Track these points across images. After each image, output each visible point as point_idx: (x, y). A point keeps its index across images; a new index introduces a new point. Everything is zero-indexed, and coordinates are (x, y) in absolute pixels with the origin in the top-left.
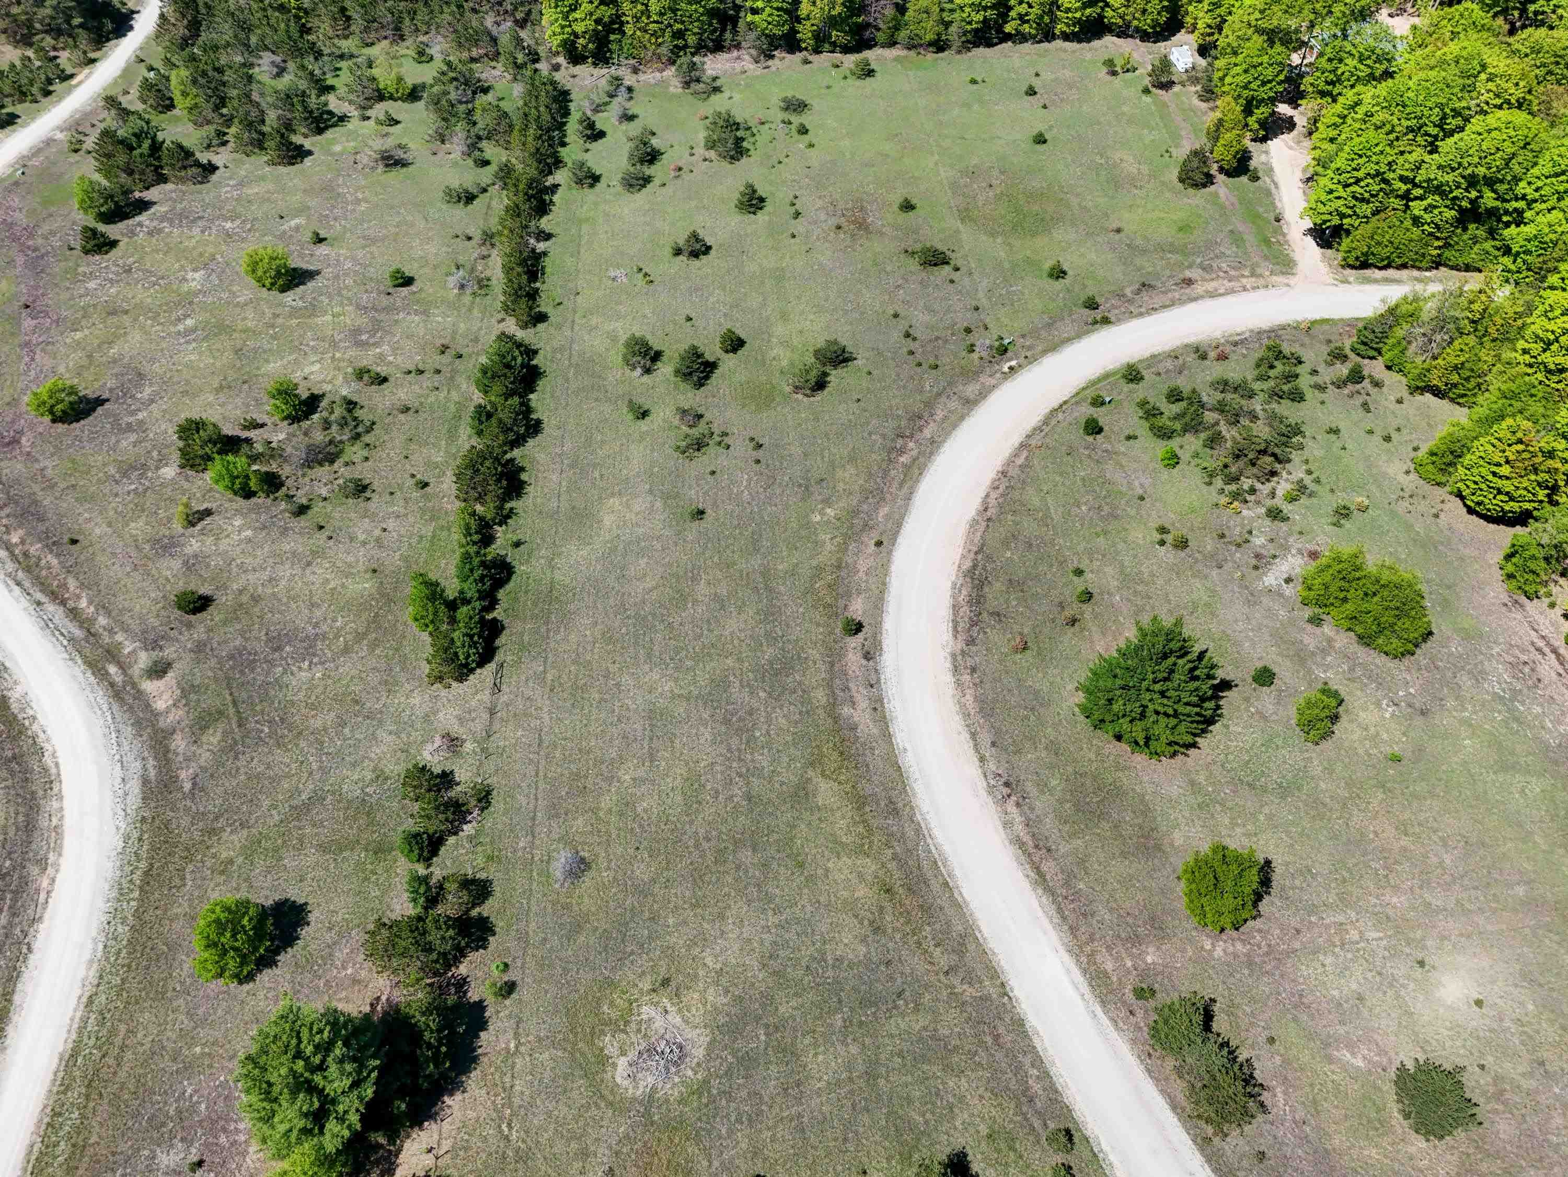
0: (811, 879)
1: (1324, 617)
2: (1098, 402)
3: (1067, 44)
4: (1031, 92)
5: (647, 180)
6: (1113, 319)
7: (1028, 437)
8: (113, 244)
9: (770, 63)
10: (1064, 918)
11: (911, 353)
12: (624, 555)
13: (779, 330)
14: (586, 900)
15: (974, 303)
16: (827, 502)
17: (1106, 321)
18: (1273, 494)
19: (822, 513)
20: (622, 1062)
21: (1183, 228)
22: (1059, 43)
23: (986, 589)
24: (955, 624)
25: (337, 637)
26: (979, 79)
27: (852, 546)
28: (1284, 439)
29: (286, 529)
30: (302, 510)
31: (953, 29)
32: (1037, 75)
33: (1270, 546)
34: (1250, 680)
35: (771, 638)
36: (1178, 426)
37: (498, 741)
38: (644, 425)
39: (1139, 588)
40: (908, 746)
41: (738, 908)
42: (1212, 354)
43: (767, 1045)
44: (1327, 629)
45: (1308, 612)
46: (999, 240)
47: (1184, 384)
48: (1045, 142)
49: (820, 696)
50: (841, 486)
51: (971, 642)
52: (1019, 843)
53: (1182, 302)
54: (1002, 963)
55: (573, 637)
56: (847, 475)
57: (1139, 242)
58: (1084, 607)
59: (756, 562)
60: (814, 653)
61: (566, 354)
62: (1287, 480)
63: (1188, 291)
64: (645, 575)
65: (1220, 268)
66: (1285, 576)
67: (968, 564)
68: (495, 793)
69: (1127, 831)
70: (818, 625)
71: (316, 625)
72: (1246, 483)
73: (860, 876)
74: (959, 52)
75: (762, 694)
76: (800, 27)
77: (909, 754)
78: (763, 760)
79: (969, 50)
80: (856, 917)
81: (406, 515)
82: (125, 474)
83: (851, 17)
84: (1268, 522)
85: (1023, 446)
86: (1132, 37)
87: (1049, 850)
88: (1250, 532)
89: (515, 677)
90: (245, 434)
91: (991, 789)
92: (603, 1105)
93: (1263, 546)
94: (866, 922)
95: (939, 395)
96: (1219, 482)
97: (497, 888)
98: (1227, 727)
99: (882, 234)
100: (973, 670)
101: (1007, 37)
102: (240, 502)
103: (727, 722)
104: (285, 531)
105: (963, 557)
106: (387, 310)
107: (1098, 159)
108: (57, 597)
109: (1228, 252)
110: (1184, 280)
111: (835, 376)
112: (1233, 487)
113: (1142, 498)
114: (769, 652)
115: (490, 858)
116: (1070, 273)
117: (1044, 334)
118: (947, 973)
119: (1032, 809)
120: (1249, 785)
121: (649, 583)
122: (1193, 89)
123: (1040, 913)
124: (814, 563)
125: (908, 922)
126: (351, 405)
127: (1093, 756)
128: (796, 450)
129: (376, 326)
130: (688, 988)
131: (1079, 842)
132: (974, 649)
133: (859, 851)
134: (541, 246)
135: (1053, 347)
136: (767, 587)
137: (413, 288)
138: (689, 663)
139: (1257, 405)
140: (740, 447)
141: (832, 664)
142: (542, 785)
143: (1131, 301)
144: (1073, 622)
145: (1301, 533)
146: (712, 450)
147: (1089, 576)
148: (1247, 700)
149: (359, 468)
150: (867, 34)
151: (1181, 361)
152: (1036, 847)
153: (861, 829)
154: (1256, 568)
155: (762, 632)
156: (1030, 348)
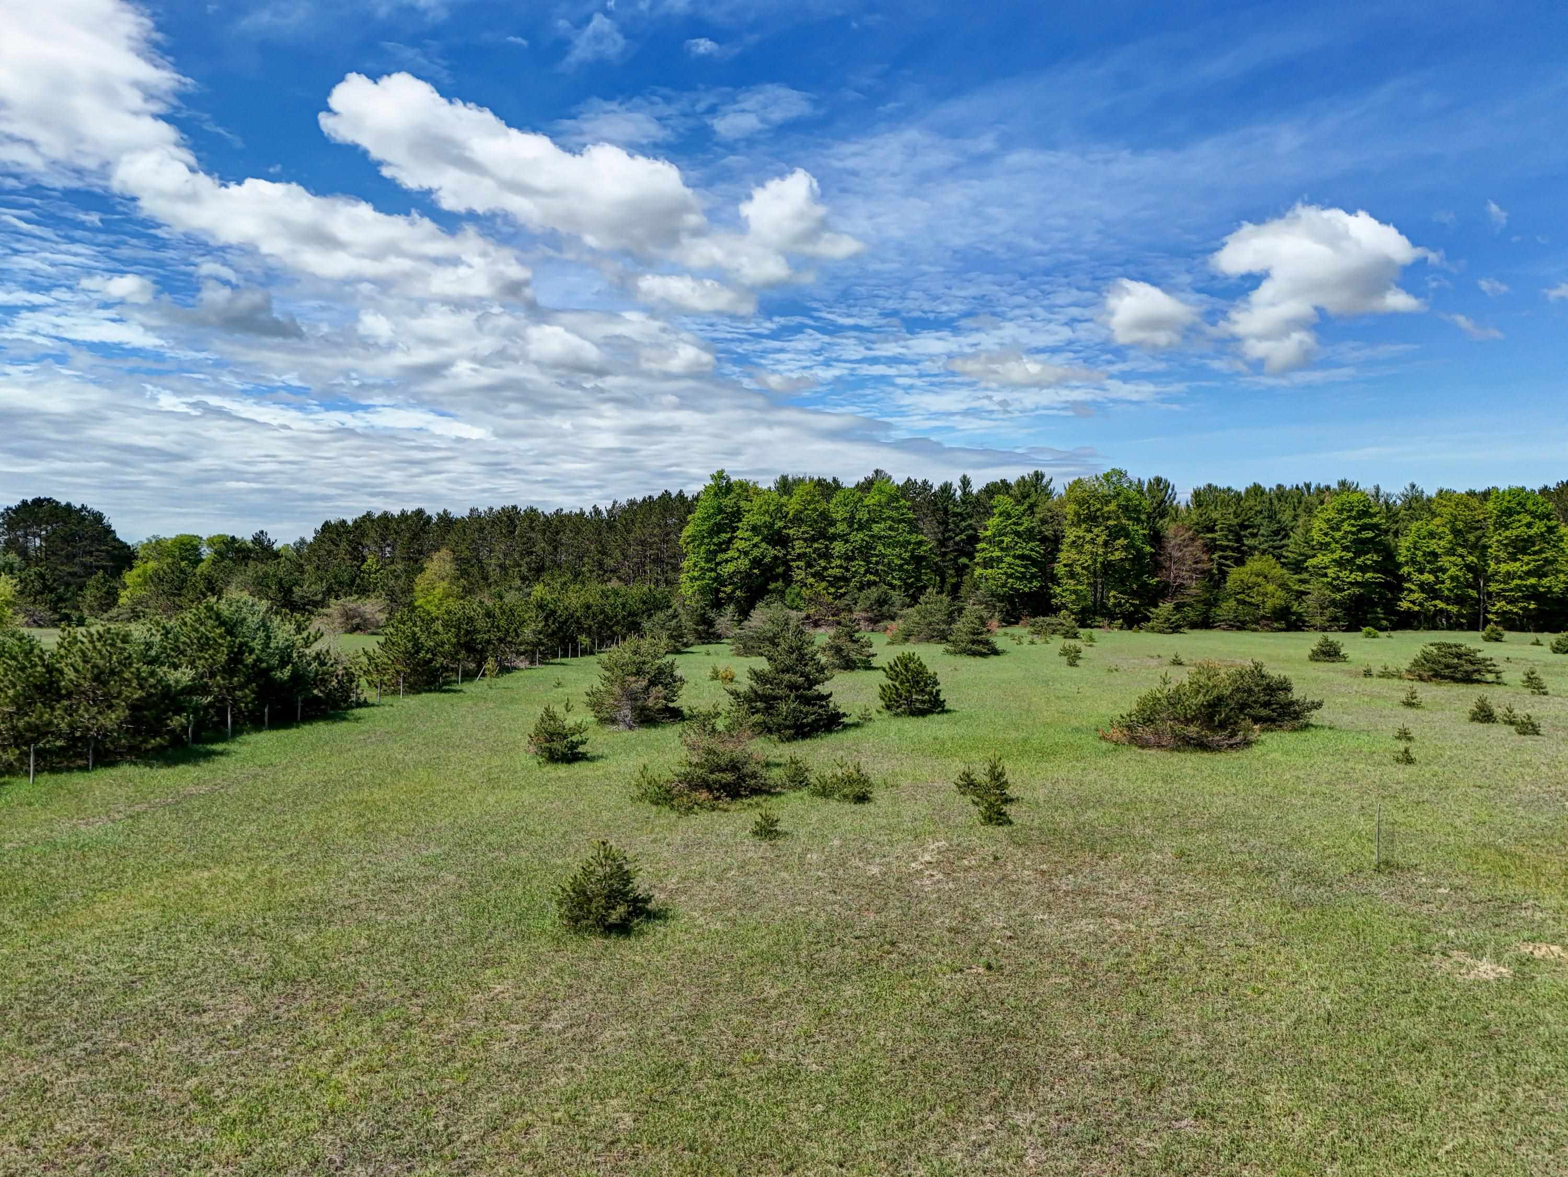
38: (562, 771)
76: (1056, 587)
101: (1406, 620)
146: (787, 803)
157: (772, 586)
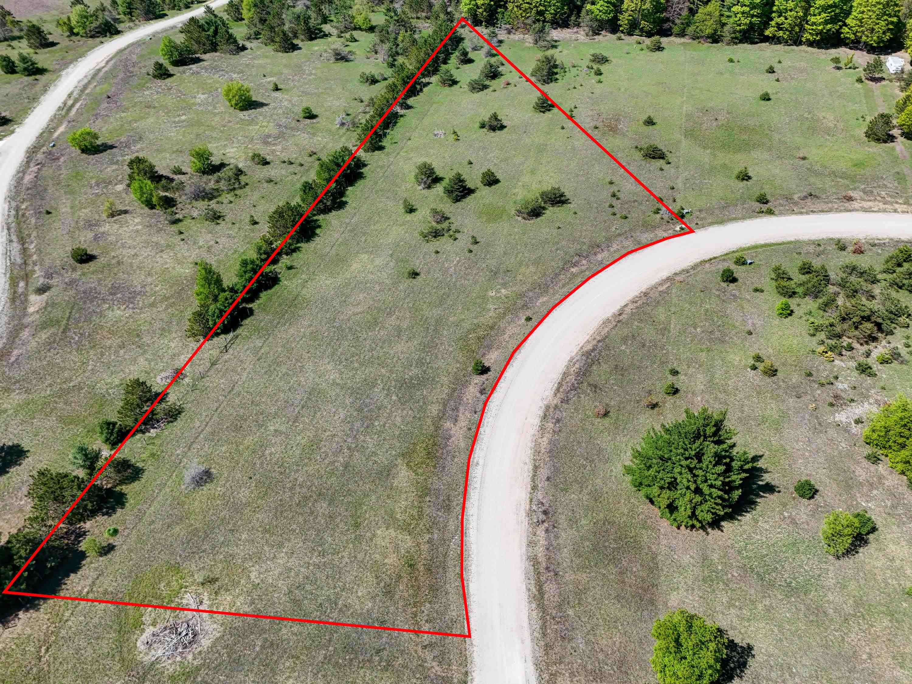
0: (358, 539)
1: (883, 458)
2: (741, 262)
3: (810, 49)
4: (771, 71)
5: (485, 87)
6: (776, 212)
7: (676, 274)
8: (170, 76)
9: (596, 37)
10: (544, 635)
11: (612, 206)
12: (352, 289)
13: (526, 179)
14: (196, 503)
15: (672, 184)
16: (505, 285)
17: (770, 212)
18: (868, 354)
19: (498, 291)
20: (150, 630)
21: (858, 165)
22: (804, 47)
23: (595, 367)
24: (560, 385)
25: (152, 295)
26: (736, 60)
27: (509, 317)
28: (893, 316)
29: (161, 230)
30: (176, 222)
31: (726, 28)
32: (780, 62)
33: (850, 392)
34: (792, 490)
35: (420, 362)
36: (800, 290)
37: (206, 382)
38: (409, 217)
39: (721, 396)
40: (481, 462)
41: (296, 542)
42: (851, 248)
43: (258, 654)
44: (881, 468)
45: (868, 450)
46: (708, 151)
47: (817, 263)
48: (769, 99)
49: (434, 409)
50: (520, 277)
51: (565, 401)
52: (534, 560)
53: (838, 210)
54: (475, 654)
55: (291, 331)
56: (528, 271)
57: (818, 167)
58: (669, 398)
59: (437, 312)
60: (445, 380)
61: (384, 170)
62: (885, 347)
63: (847, 205)
64: (359, 304)
65: (879, 195)
66: (856, 417)
67: (589, 347)
68: (183, 414)
69: (630, 579)
70: (457, 361)
71: (144, 286)
72: (845, 341)
73: (397, 548)
74: (728, 44)
75: (394, 398)
76: (621, 17)
77: (479, 467)
78: (370, 442)
79: (736, 44)
80: (377, 578)
81: (235, 237)
82: (98, 184)
83: (656, 13)
84: (856, 373)
85: (668, 279)
86: (861, 50)
87: (556, 574)
88: (836, 378)
89: (241, 346)
90: (171, 176)
91: (530, 513)
92: (117, 659)
93: (844, 391)
94: (382, 584)
95: (619, 235)
96: (822, 336)
97: (145, 476)
98: (756, 521)
99: (624, 135)
100: (558, 421)
101: (766, 39)
102: (147, 210)
103: (360, 410)
104: (159, 230)
105: (588, 342)
106: (292, 129)
107: (806, 115)
108: (22, 240)
109: (889, 185)
110: (845, 197)
111: (551, 212)
112: (832, 342)
113: (750, 333)
114: (415, 371)
115: (153, 455)
116: (754, 178)
117: (717, 212)
118: (425, 647)
119: (557, 537)
120: (758, 574)
121: (360, 309)
122: (898, 84)
123: (525, 623)
124: (475, 321)
125: (415, 596)
126: (239, 172)
127: (626, 511)
128: (500, 250)
129: (281, 136)
130: (227, 590)
131: (584, 575)
132: (566, 406)
133: (406, 528)
134: (401, 112)
135: (721, 222)
136: (436, 330)
137: (314, 121)
138: (356, 365)
139: (877, 290)
140: (464, 240)
141: (454, 390)
142: (215, 418)
143: (796, 204)
144: (654, 406)
145: (883, 388)
146: (443, 240)
147: (681, 377)
148: (785, 505)
149: (224, 206)
150: (666, 26)
151: (821, 248)
152: (547, 568)
153: (415, 513)
154: (832, 405)
155: (416, 357)
156: (702, 219)
157: (499, 10)
